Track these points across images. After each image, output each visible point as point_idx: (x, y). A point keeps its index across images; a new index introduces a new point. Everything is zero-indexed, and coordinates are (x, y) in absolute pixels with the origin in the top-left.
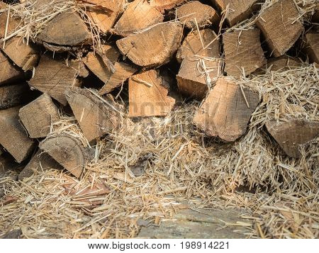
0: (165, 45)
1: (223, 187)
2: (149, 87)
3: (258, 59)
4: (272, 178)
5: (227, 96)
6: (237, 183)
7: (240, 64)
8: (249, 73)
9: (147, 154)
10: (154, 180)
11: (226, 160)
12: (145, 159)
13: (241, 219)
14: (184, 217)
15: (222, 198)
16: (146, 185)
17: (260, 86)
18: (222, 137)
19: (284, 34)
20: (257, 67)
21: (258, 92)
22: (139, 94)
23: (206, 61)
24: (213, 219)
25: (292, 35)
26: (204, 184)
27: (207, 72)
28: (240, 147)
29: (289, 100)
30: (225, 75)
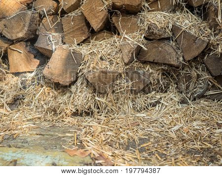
0: (24, 25)
1: (63, 113)
2: (21, 53)
3: (84, 33)
4: (92, 107)
5: (63, 57)
6: (72, 111)
7: (73, 37)
8: (79, 42)
9: (19, 96)
10: (23, 112)
11: (65, 97)
12: (18, 99)
13: (69, 132)
14: (35, 133)
15: (62, 121)
16: (17, 115)
17: (84, 50)
18: (61, 83)
19: (96, 17)
20: (84, 38)
21: (82, 54)
22: (15, 58)
23: (53, 36)
24: (52, 133)
25: (101, 18)
26: (53, 113)
27: (53, 42)
28: (73, 88)
29: (101, 59)
30: (64, 44)
